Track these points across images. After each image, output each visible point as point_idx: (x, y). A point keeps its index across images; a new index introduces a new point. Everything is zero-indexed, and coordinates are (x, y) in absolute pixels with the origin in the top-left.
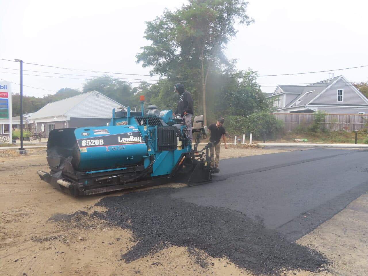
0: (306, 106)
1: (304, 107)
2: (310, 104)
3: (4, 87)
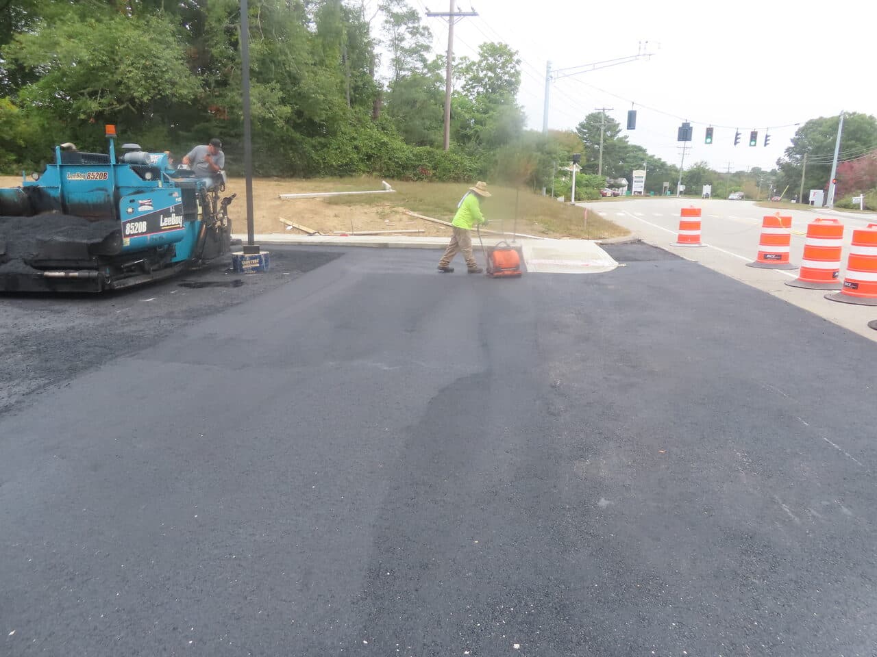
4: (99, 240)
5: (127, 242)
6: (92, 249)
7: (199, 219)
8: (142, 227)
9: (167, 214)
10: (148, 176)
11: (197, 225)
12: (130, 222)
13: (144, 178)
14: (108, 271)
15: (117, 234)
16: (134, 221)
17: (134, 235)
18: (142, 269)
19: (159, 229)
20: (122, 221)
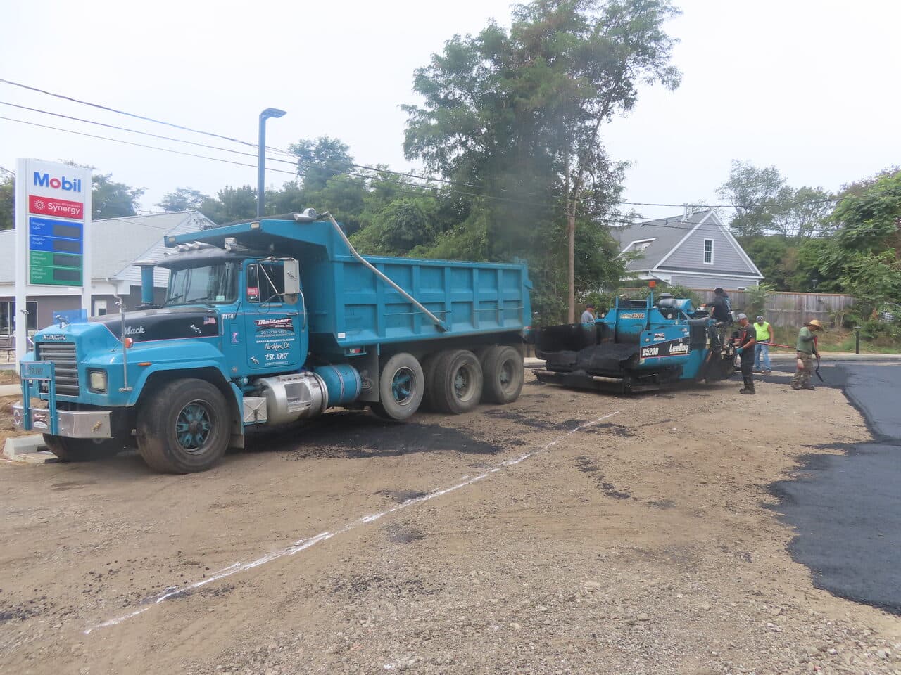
0: (652, 272)
1: (647, 273)
2: (659, 268)
3: (73, 184)
4: (626, 359)
5: (643, 361)
6: (622, 364)
7: (707, 348)
8: (655, 351)
9: (676, 343)
10: (670, 316)
11: (704, 353)
12: (646, 348)
13: (667, 318)
14: (630, 379)
15: (637, 355)
16: (649, 347)
17: (648, 356)
18: (654, 381)
19: (668, 354)
20: (641, 347)
